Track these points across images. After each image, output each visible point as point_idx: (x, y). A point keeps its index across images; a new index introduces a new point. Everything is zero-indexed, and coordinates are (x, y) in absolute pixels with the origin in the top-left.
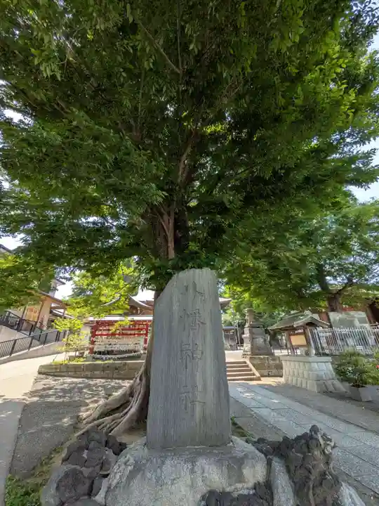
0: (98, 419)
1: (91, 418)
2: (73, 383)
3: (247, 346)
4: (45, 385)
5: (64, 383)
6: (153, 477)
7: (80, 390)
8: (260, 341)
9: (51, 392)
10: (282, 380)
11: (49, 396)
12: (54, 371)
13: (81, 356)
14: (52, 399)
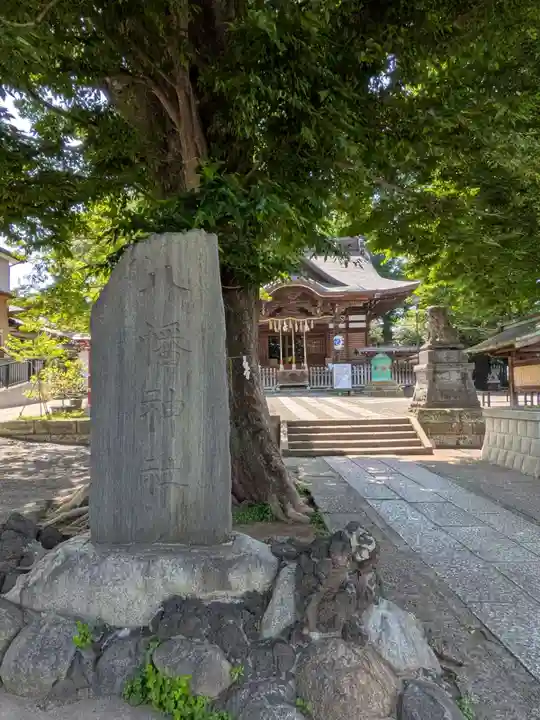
0: (81, 506)
1: (69, 504)
2: (57, 452)
3: (421, 389)
4: (9, 454)
5: (43, 452)
6: (87, 575)
7: (68, 464)
8: (452, 377)
9: (15, 465)
10: (477, 454)
11: (12, 471)
12: (25, 432)
13: (77, 405)
14: (16, 476)
